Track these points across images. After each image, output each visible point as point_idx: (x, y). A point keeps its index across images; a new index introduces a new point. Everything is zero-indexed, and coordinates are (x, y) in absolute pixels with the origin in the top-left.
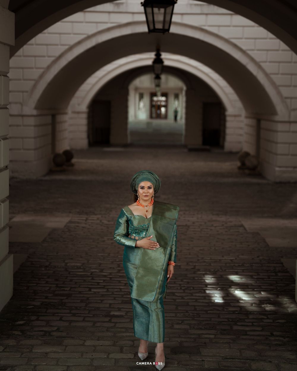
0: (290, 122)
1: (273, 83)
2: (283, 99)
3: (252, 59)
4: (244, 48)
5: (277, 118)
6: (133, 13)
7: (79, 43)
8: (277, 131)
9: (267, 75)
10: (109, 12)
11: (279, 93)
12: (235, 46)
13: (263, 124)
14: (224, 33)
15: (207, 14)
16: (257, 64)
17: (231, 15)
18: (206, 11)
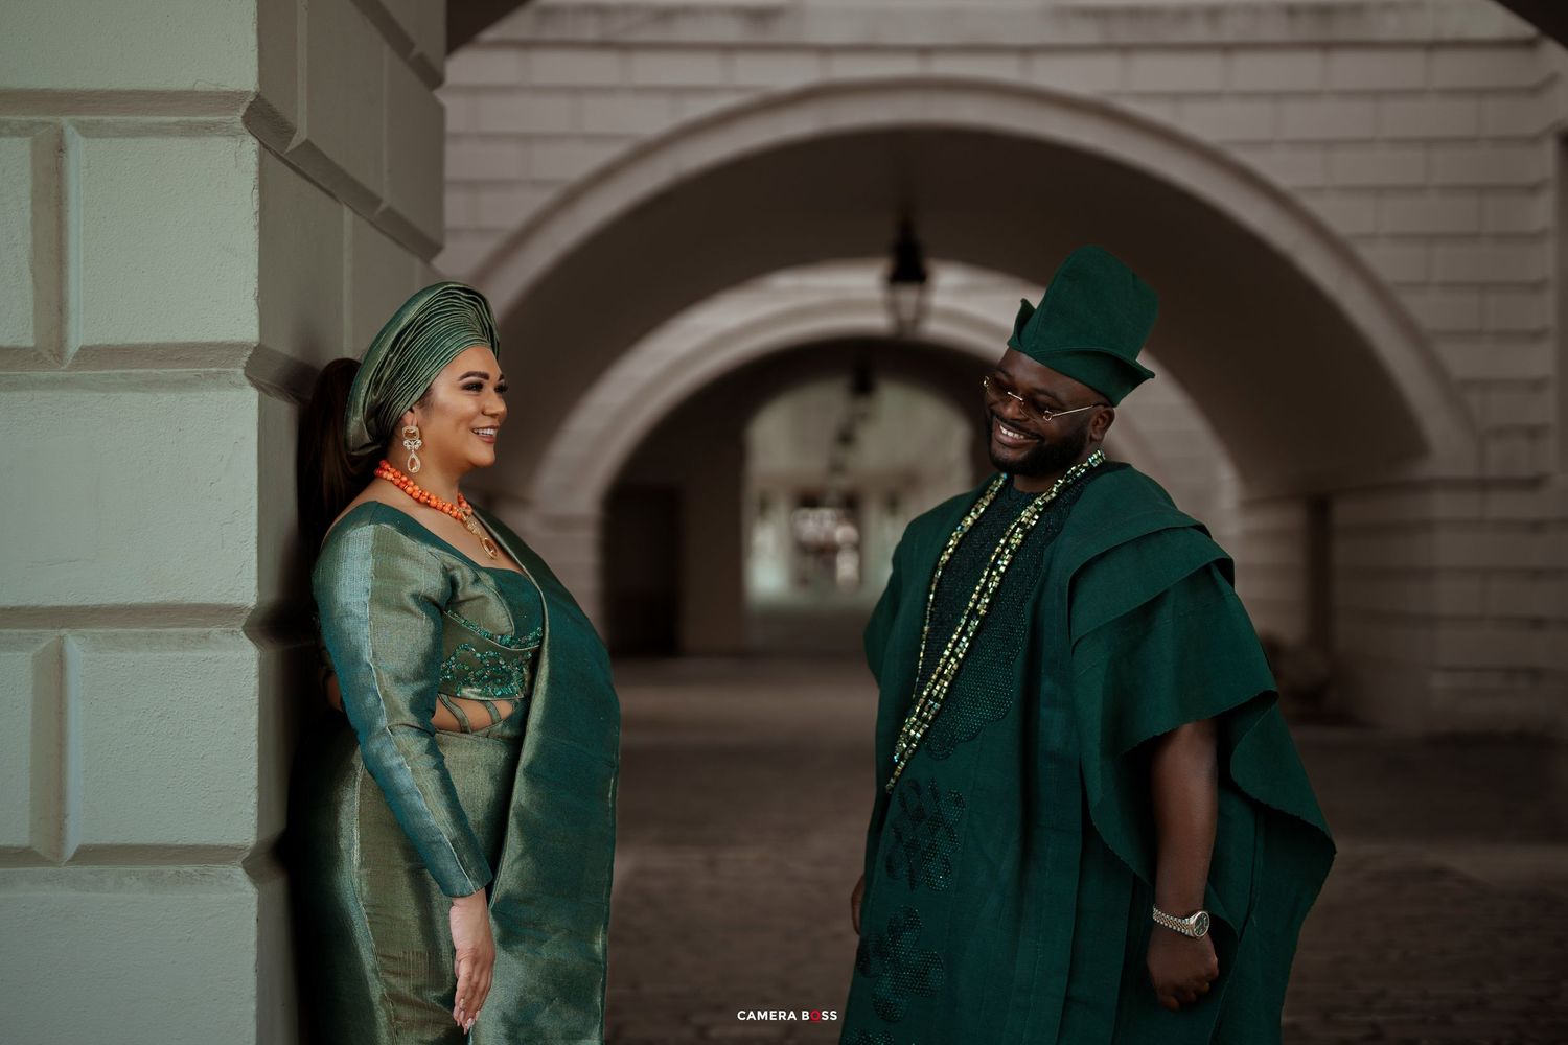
0: (1483, 485)
1: (1408, 327)
2: (1454, 391)
3: (1318, 230)
4: (1283, 181)
5: (1425, 470)
6: (825, 50)
7: (604, 176)
8: (1428, 526)
9: (1380, 292)
10: (727, 49)
11: (1435, 367)
12: (1248, 178)
13: (1344, 513)
14: (1197, 123)
15: (1126, 49)
16: (1341, 251)
17: (1227, 49)
18: (1123, 34)
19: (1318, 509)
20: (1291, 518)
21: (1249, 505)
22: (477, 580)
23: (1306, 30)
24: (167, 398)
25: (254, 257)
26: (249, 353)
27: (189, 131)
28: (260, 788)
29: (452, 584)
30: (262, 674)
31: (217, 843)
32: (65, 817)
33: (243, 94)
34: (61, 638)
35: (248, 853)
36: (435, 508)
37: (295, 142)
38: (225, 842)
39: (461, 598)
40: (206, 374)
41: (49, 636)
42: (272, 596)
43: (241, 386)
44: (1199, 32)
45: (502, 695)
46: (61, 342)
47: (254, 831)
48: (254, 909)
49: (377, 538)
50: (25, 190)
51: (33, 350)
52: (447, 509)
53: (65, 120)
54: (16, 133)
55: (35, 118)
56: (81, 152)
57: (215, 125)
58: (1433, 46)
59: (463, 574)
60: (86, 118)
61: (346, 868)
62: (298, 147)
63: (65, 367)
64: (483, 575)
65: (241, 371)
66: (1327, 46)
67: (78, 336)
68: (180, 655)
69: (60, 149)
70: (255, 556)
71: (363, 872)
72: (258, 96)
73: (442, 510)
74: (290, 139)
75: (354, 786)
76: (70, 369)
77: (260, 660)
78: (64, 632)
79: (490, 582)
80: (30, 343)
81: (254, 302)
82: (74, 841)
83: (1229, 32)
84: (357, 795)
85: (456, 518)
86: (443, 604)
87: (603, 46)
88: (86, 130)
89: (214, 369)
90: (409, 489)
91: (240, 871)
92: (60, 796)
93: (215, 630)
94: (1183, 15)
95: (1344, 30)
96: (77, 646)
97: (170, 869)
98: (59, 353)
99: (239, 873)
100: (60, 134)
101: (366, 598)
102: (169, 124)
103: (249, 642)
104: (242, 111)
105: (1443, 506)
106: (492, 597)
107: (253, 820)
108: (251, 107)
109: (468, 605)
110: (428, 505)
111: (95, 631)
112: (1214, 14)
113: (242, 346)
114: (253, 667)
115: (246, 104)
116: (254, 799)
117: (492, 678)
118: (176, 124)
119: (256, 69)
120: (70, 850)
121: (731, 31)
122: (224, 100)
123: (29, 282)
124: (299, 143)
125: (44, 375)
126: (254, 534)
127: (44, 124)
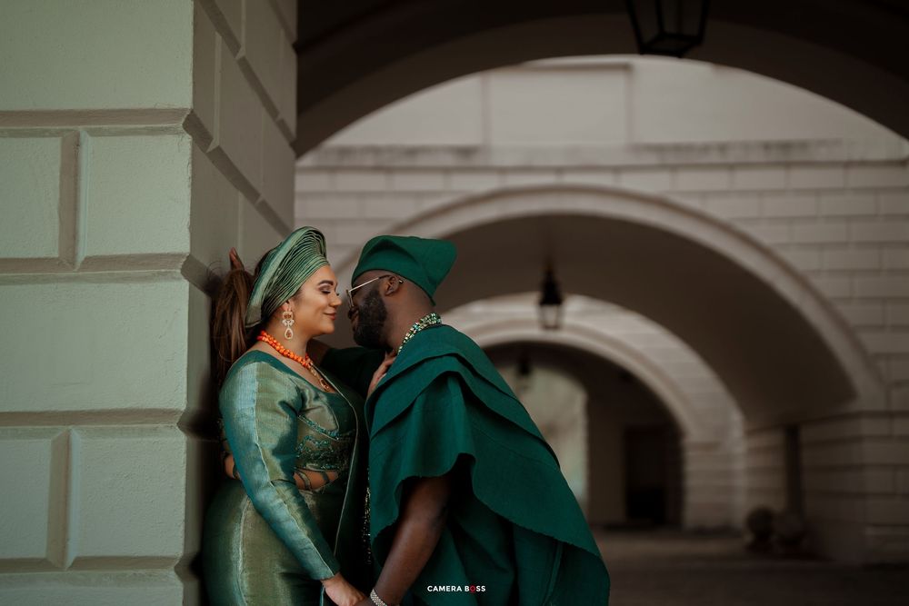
0: (890, 415)
1: (841, 324)
2: (870, 360)
3: (787, 269)
4: (766, 240)
5: (855, 407)
6: (503, 171)
8: (859, 439)
9: (825, 304)
10: (447, 171)
11: (858, 346)
12: (745, 239)
13: (807, 434)
14: (715, 209)
15: (673, 168)
16: (801, 281)
17: (731, 167)
18: (671, 159)
19: (792, 434)
20: (776, 439)
21: (750, 433)
22: (317, 398)
23: (775, 156)
24: (136, 287)
25: (188, 203)
26: (184, 260)
27: (152, 132)
28: (186, 521)
29: (302, 398)
30: (188, 452)
31: (160, 554)
32: (68, 540)
33: (184, 110)
34: (69, 431)
35: (178, 562)
36: (293, 359)
37: (212, 147)
38: (165, 554)
39: (308, 407)
40: (159, 273)
41: (61, 430)
42: (195, 406)
43: (179, 279)
44: (715, 158)
45: (331, 469)
46: (74, 255)
47: (182, 547)
48: (180, 597)
49: (259, 370)
50: (57, 168)
51: (58, 259)
52: (300, 360)
53: (81, 128)
54: (52, 135)
55: (64, 127)
56: (90, 145)
57: (166, 128)
58: (848, 165)
59: (309, 393)
60: (93, 127)
61: (234, 572)
62: (214, 150)
63: (76, 270)
64: (321, 395)
65: (179, 271)
66: (788, 165)
67: (84, 251)
68: (140, 439)
69: (78, 145)
70: (185, 380)
71: (245, 574)
72: (192, 111)
73: (296, 361)
74: (209, 144)
75: (240, 522)
76: (79, 271)
77: (187, 443)
78: (70, 427)
79: (325, 399)
80: (56, 255)
81: (187, 230)
82: (73, 553)
83: (732, 157)
84: (242, 528)
85: (304, 366)
86: (298, 410)
87: (377, 169)
88: (93, 133)
89: (163, 270)
90: (278, 348)
91: (173, 573)
92: (65, 528)
93: (161, 425)
94: (706, 148)
95: (796, 156)
96: (77, 436)
97: (130, 572)
98: (72, 262)
99: (172, 574)
100: (78, 135)
101: (254, 405)
102: (140, 129)
103: (181, 432)
104: (183, 120)
105: (867, 427)
106: (326, 408)
107: (181, 540)
108: (188, 118)
109: (312, 412)
110: (288, 357)
111: (90, 426)
112: (723, 148)
113: (180, 255)
114: (184, 448)
115: (185, 116)
116: (182, 528)
117: (325, 458)
118: (144, 129)
119: (191, 96)
120: (70, 560)
121: (449, 160)
122: (173, 114)
123: (57, 220)
124: (214, 147)
125: (65, 274)
126: (186, 366)
127: (68, 130)
